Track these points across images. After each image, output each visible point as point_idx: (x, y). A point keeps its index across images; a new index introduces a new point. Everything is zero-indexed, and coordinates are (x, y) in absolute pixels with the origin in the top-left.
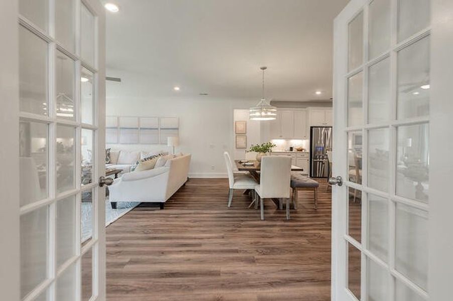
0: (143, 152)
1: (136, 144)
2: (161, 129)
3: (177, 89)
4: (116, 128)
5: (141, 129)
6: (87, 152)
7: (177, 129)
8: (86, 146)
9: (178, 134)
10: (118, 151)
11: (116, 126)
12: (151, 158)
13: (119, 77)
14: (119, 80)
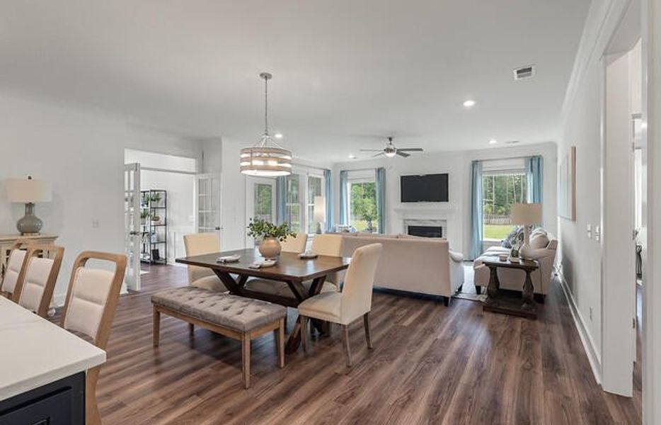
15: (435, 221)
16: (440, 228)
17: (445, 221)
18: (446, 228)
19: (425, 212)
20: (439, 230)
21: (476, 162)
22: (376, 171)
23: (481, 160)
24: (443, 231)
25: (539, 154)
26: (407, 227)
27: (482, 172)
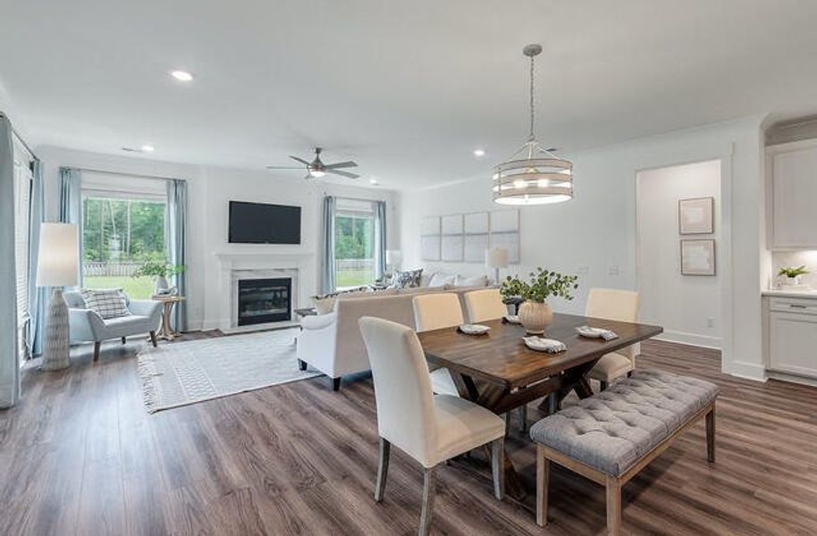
1: (460, 261)
2: (493, 233)
3: (480, 153)
4: (438, 235)
5: (465, 235)
7: (517, 232)
9: (519, 243)
10: (432, 273)
11: (438, 231)
15: (282, 270)
16: (289, 280)
17: (296, 270)
18: (297, 279)
19: (264, 260)
20: (286, 283)
21: (330, 197)
22: (169, 184)
23: (335, 198)
24: (293, 284)
25: (383, 200)
26: (237, 283)
27: (337, 211)
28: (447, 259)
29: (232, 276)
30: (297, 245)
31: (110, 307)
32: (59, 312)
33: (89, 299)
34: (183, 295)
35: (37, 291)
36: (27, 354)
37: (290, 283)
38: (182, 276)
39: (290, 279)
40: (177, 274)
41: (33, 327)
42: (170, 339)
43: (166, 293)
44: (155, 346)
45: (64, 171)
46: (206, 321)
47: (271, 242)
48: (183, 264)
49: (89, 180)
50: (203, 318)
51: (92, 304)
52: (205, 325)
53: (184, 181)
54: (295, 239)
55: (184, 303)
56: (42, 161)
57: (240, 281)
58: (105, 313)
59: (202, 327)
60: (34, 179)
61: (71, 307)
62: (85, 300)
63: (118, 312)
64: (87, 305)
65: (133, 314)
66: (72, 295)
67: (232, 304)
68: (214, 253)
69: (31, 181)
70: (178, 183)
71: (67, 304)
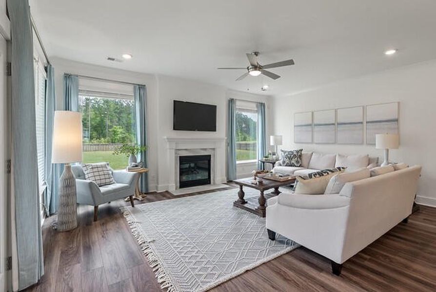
0: (339, 155)
1: (332, 143)
2: (367, 122)
3: (390, 52)
4: (310, 125)
5: (338, 124)
6: (281, 152)
7: (397, 120)
8: (281, 146)
9: (398, 128)
10: (310, 153)
11: (310, 122)
12: (321, 174)
13: (290, 59)
14: (291, 62)
15: (205, 149)
17: (214, 149)
18: (214, 155)
19: (194, 142)
20: (208, 158)
21: (233, 99)
22: (135, 88)
23: (236, 99)
24: (212, 159)
25: (263, 102)
26: (179, 158)
27: (236, 109)
28: (317, 142)
29: (176, 153)
30: (214, 132)
31: (102, 177)
32: (69, 184)
33: (88, 171)
34: (146, 167)
35: (51, 165)
36: (45, 213)
37: (210, 158)
38: (144, 153)
39: (210, 155)
40: (141, 152)
41: (49, 192)
42: (140, 199)
43: (136, 166)
44: (133, 206)
45: (67, 77)
46: (160, 186)
47: (198, 130)
48: (145, 145)
49: (83, 83)
50: (158, 183)
51: (90, 175)
52: (159, 188)
53: (145, 86)
54: (213, 128)
55: (146, 173)
56: (53, 66)
57: (180, 157)
58: (99, 182)
59: (157, 189)
60: (48, 80)
61: (77, 178)
62: (86, 173)
63: (108, 181)
64: (87, 176)
65: (118, 183)
66: (76, 168)
67: (176, 173)
68: (165, 137)
69: (46, 81)
70: (142, 87)
71: (74, 176)
